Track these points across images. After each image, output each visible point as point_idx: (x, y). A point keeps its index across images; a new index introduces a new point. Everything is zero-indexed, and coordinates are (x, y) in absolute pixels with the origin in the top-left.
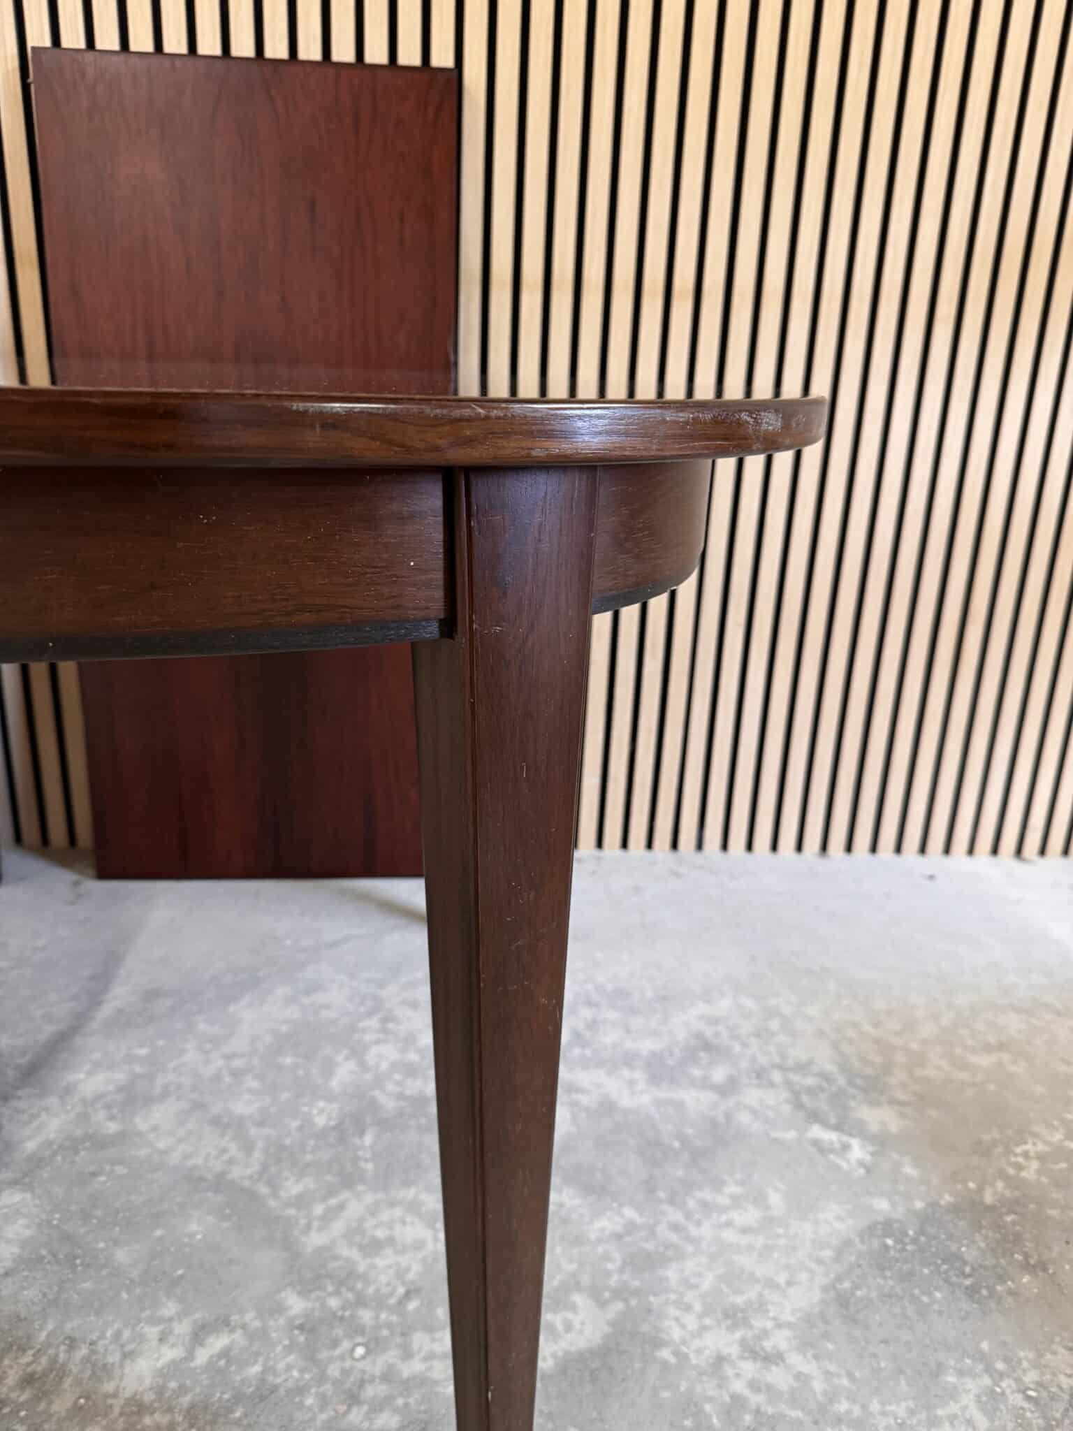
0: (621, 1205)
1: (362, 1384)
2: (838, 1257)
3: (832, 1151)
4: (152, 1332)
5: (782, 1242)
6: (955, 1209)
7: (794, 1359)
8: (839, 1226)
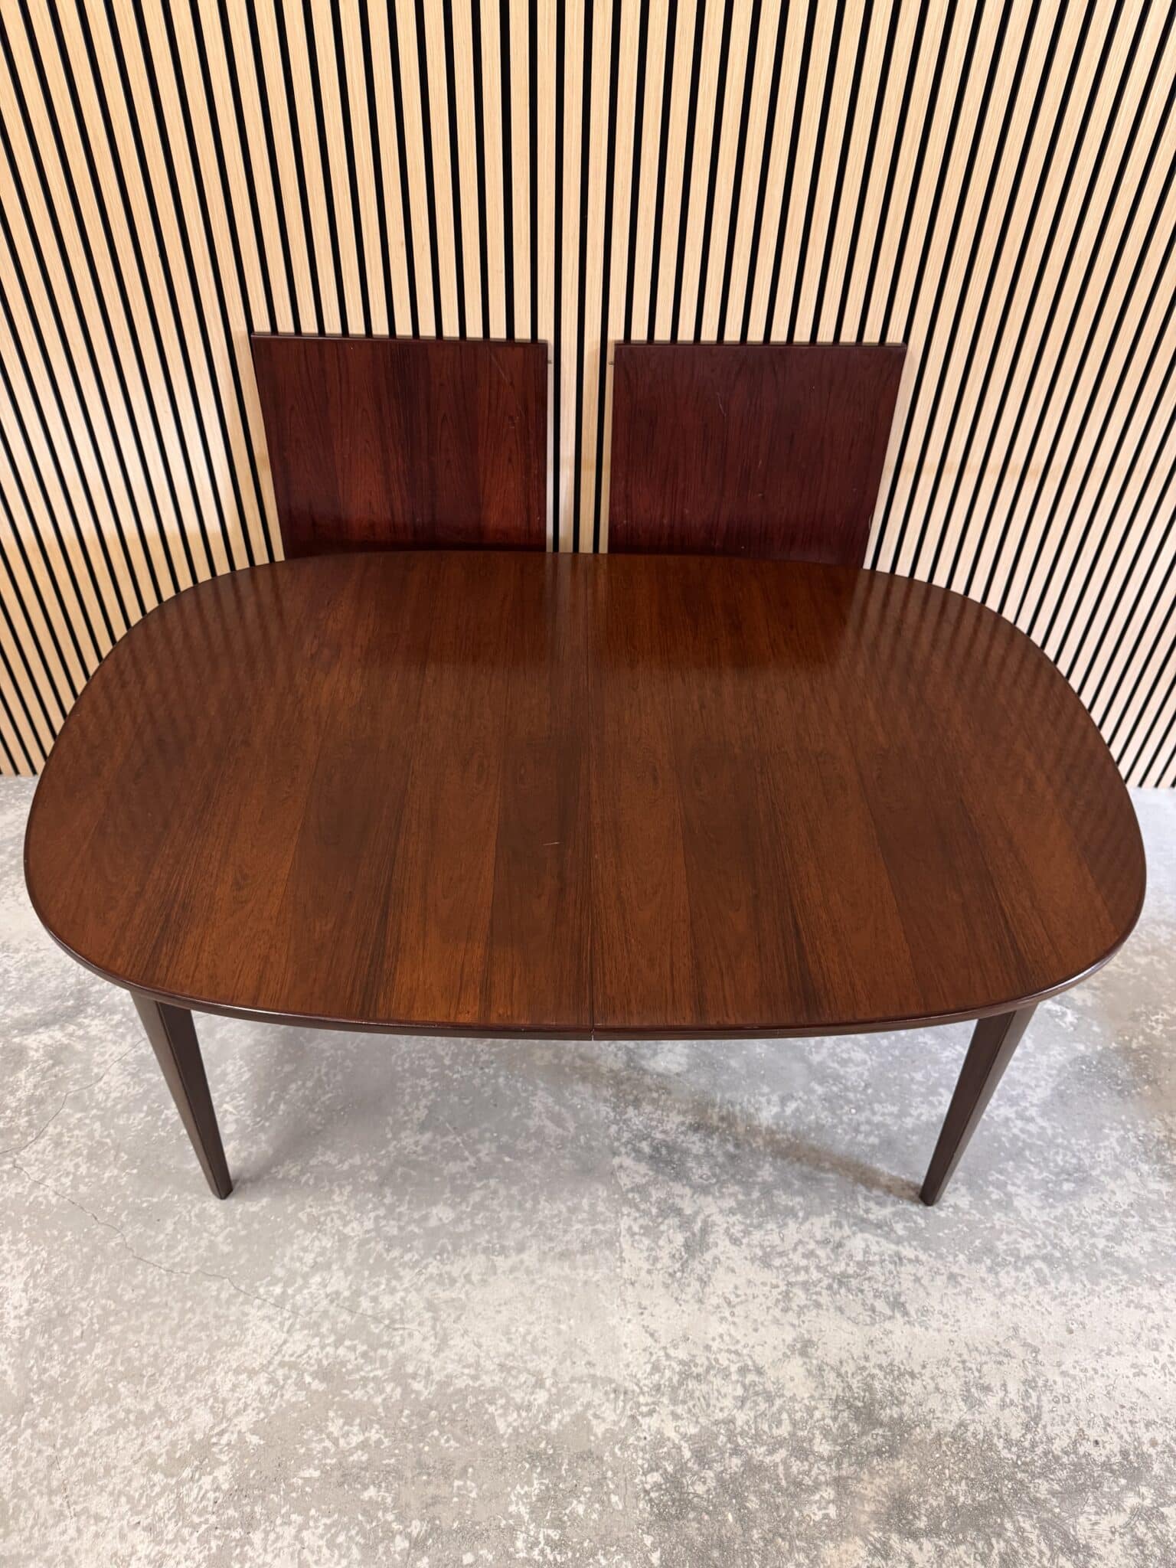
0: (955, 1044)
1: (859, 1124)
2: (1059, 1075)
3: (1057, 1016)
4: (763, 1100)
5: (1033, 1066)
6: (1116, 1051)
7: (1039, 1120)
8: (1060, 1058)
